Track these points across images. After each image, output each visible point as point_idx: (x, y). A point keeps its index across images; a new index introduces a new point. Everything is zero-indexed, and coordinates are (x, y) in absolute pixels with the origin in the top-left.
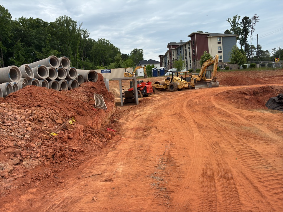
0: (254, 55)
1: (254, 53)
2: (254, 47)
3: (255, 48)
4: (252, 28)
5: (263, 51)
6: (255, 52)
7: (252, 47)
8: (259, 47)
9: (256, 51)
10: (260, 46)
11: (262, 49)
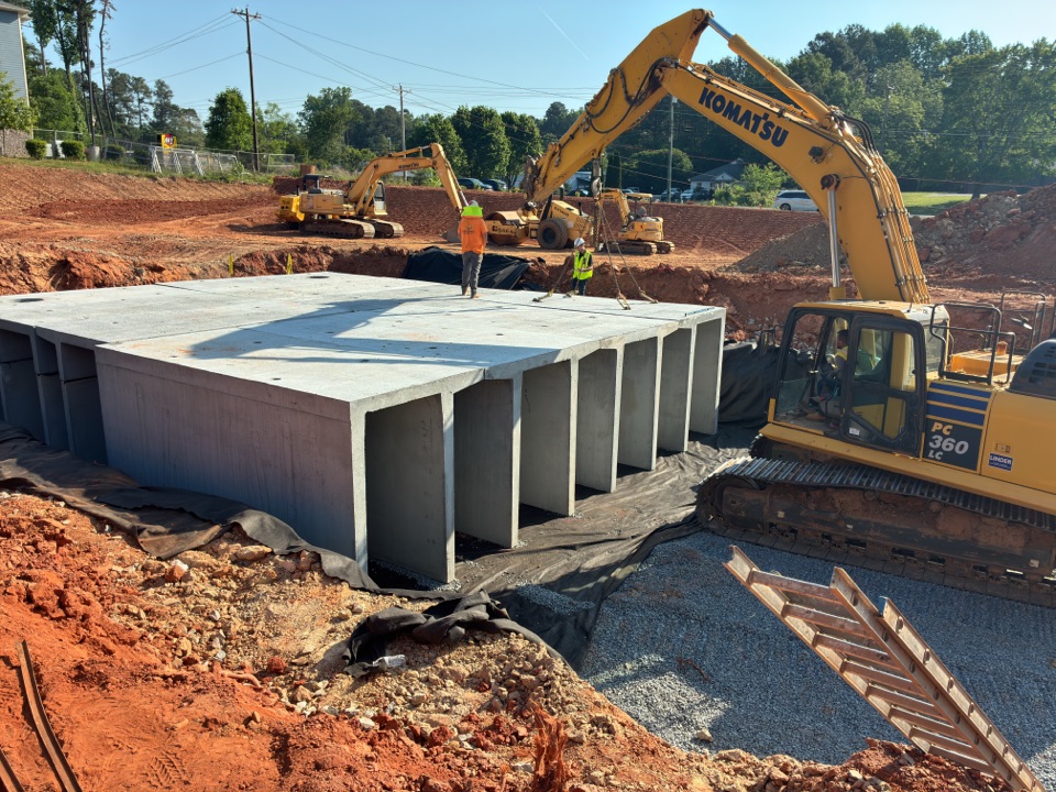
0: (146, 116)
1: (147, 110)
2: (147, 88)
3: (147, 93)
4: (106, 3)
5: (175, 107)
6: (152, 109)
7: (139, 84)
8: (163, 91)
9: (151, 104)
10: (167, 87)
11: (173, 101)
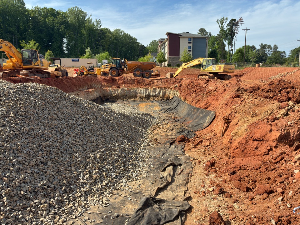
3: (271, 48)
4: (237, 30)
5: (279, 52)
9: (271, 51)
